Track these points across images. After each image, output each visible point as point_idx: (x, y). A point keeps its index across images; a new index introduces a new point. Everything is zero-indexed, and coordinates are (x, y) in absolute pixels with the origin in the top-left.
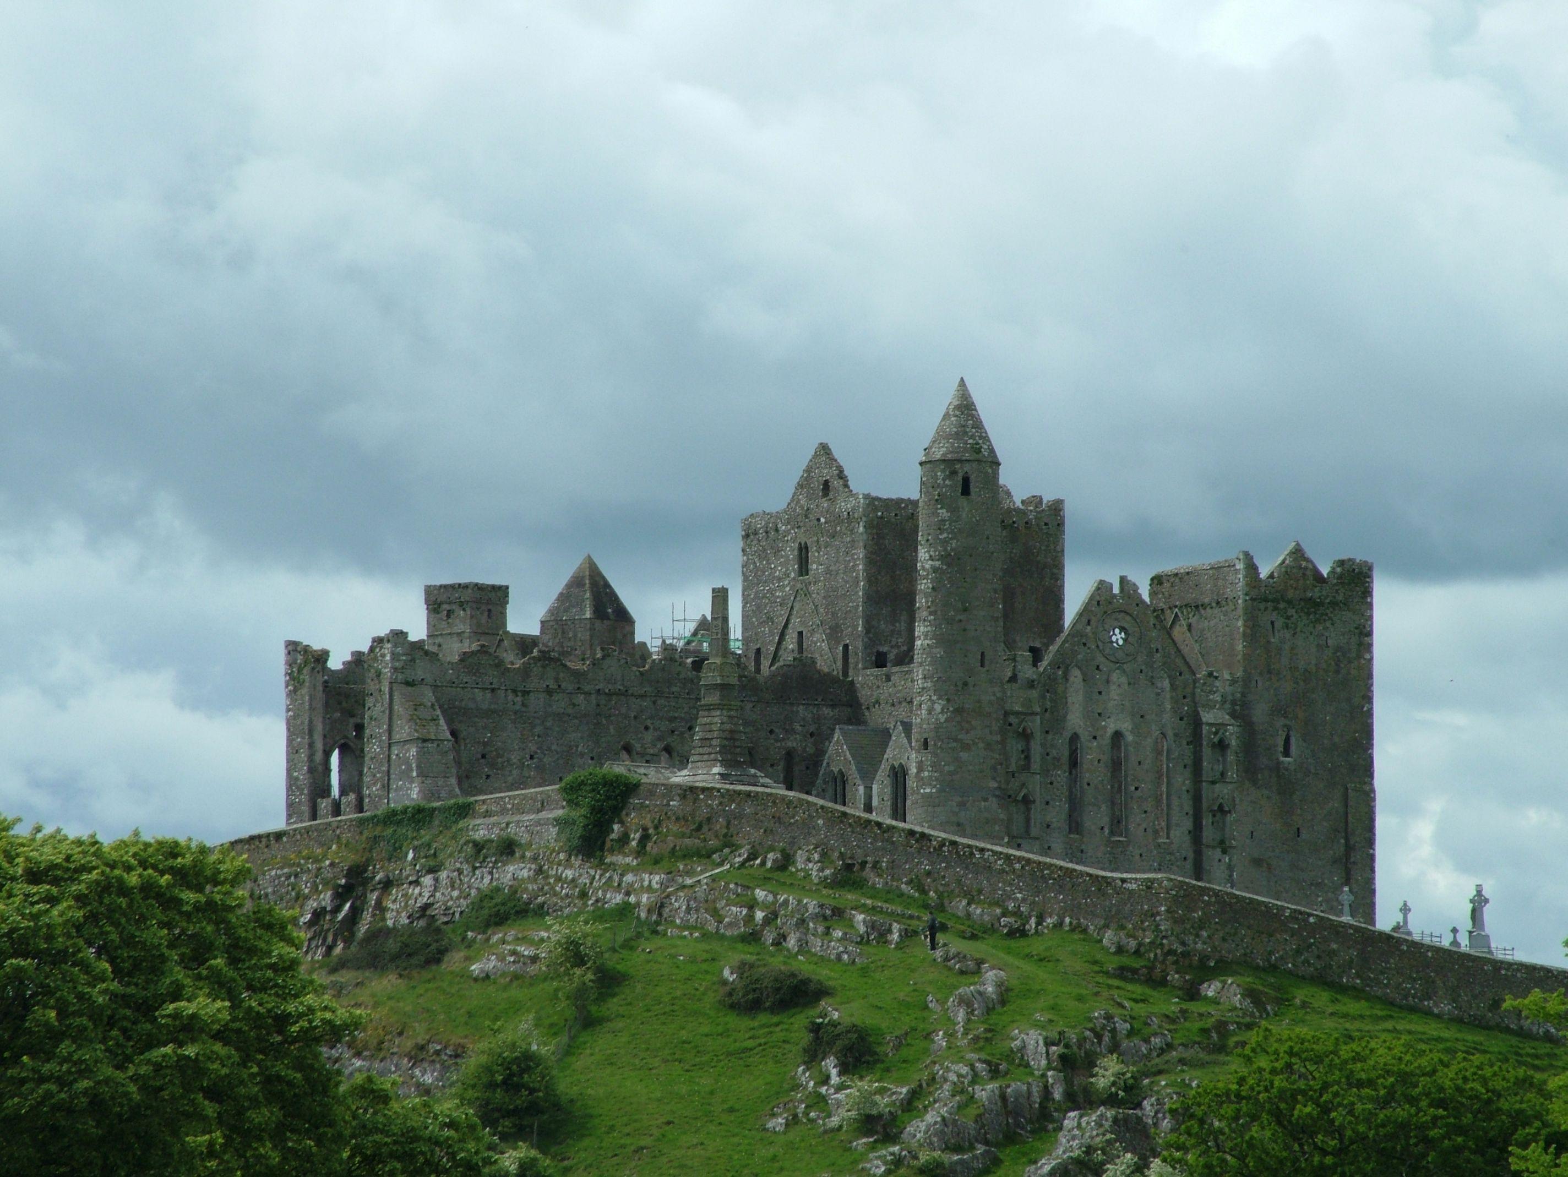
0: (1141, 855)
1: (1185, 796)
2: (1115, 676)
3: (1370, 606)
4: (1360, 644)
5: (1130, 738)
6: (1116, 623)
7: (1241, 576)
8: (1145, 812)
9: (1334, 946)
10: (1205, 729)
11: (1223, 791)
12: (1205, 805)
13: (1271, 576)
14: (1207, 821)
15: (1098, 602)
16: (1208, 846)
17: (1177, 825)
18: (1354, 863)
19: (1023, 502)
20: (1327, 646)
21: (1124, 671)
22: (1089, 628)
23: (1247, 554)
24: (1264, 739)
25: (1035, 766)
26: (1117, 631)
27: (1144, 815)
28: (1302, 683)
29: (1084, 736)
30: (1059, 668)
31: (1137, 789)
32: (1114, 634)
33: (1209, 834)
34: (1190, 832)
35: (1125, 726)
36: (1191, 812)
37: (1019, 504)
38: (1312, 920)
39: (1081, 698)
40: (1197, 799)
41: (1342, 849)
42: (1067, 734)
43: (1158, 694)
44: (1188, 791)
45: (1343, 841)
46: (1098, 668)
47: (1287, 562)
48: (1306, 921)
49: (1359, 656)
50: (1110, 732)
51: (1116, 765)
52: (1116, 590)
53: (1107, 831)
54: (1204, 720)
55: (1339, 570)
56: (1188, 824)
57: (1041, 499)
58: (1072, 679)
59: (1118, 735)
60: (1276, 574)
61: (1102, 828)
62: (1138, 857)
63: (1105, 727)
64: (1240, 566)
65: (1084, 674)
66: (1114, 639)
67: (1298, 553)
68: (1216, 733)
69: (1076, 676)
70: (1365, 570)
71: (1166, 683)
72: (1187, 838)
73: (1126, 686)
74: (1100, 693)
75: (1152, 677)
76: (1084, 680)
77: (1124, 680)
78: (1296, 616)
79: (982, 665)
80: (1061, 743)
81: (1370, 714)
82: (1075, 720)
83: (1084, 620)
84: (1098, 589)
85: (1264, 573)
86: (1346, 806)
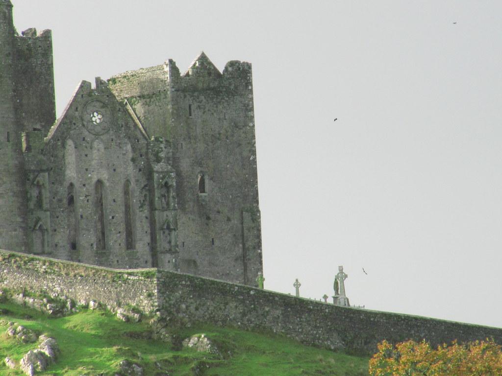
0: (118, 261)
1: (144, 220)
2: (95, 144)
3: (251, 91)
4: (247, 116)
5: (107, 184)
6: (95, 109)
7: (168, 76)
8: (120, 232)
9: (267, 309)
10: (156, 175)
11: (169, 215)
12: (158, 226)
13: (188, 75)
14: (160, 236)
15: (82, 95)
16: (162, 253)
17: (141, 240)
18: (249, 259)
19: (23, 33)
20: (225, 119)
21: (102, 140)
22: (77, 113)
23: (171, 61)
24: (188, 182)
25: (46, 206)
26: (95, 114)
27: (119, 235)
28: (210, 144)
29: (77, 185)
30: (58, 140)
31: (113, 218)
32: (94, 116)
33: (162, 244)
34: (149, 244)
35: (105, 176)
36: (149, 231)
37: (20, 34)
38: (252, 293)
39: (74, 159)
40: (152, 222)
41: (241, 251)
42: (67, 184)
43: (124, 154)
44: (147, 218)
45: (241, 245)
46: (84, 139)
47: (197, 65)
48: (248, 293)
49: (246, 125)
50: (95, 180)
51: (99, 203)
52: (94, 86)
53: (95, 246)
54: (155, 169)
55: (230, 69)
56: (147, 239)
57: (35, 30)
58: (67, 147)
59: (100, 182)
60: (190, 73)
61: (92, 245)
62: (116, 262)
63: (91, 178)
64: (167, 69)
65: (75, 143)
66: (94, 119)
67: (203, 59)
68: (163, 178)
69: (70, 143)
70: (246, 68)
71: (129, 147)
72: (147, 248)
73: (103, 150)
74: (86, 155)
75: (120, 143)
76: (76, 148)
77: (102, 146)
78: (204, 100)
79: (8, 141)
80: (63, 191)
81: (254, 162)
82: (71, 173)
83: (74, 108)
84: (81, 87)
85: (183, 73)
86: (242, 223)
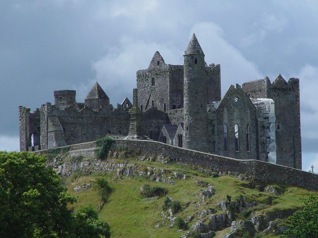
0: (243, 156)
2: (235, 110)
3: (299, 90)
4: (297, 100)
6: (235, 96)
7: (266, 83)
8: (244, 144)
9: (298, 177)
10: (259, 123)
12: (259, 141)
13: (274, 83)
14: (260, 146)
15: (231, 90)
16: (260, 153)
18: (296, 156)
19: (209, 65)
20: (288, 101)
21: (238, 108)
22: (228, 97)
23: (267, 77)
25: (216, 134)
26: (236, 98)
27: (244, 145)
28: (282, 110)
29: (228, 125)
30: (221, 108)
31: (242, 138)
32: (235, 99)
33: (260, 149)
34: (255, 149)
36: (256, 144)
37: (208, 66)
38: (292, 170)
39: (227, 115)
41: (293, 153)
43: (247, 114)
44: (255, 139)
45: (293, 150)
46: (231, 108)
47: (277, 79)
48: (290, 170)
49: (296, 103)
52: (235, 87)
53: (234, 149)
54: (258, 120)
55: (290, 81)
56: (255, 147)
57: (214, 64)
58: (224, 111)
60: (275, 83)
61: (233, 149)
63: (233, 123)
64: (266, 80)
65: (227, 109)
67: (280, 77)
68: (261, 124)
69: (225, 110)
70: (297, 81)
71: (249, 111)
72: (255, 151)
74: (232, 114)
75: (245, 110)
76: (228, 111)
77: (238, 111)
78: (280, 93)
79: (201, 108)
80: (222, 127)
81: (299, 118)
82: (225, 121)
83: (227, 95)
84: (231, 87)
85: (272, 82)
86: (294, 141)
